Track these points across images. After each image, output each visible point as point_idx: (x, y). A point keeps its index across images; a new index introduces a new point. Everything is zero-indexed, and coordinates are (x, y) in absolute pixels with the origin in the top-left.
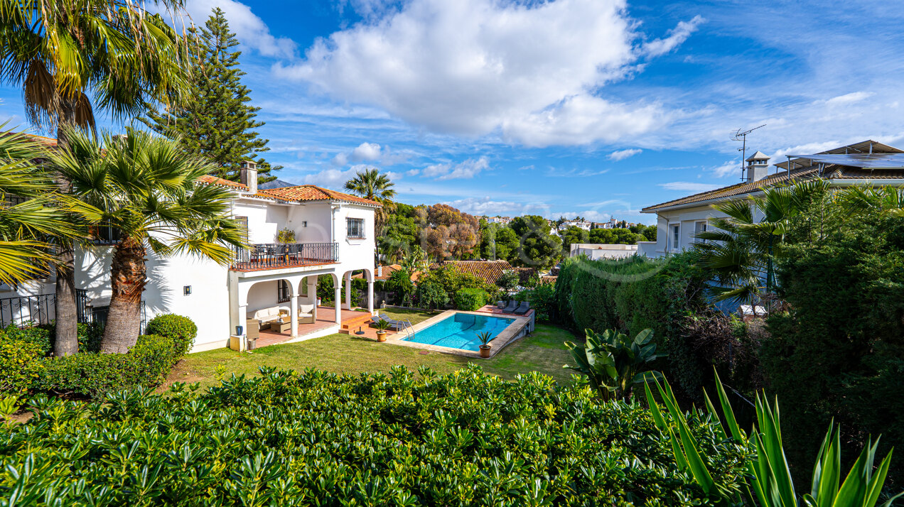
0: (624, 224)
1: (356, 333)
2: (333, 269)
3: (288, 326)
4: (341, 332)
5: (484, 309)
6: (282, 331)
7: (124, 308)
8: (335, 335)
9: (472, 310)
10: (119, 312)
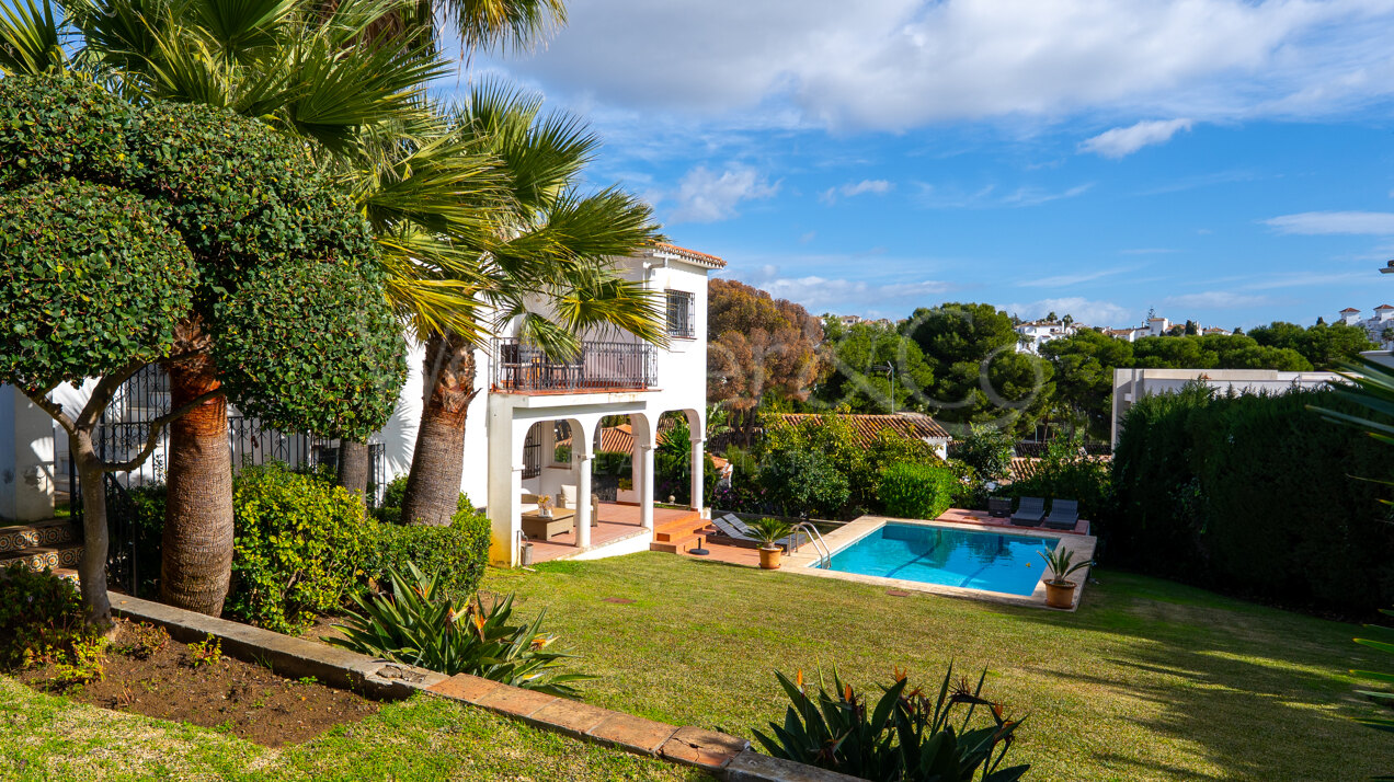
0: (1190, 328)
1: (691, 552)
2: (642, 404)
3: (568, 525)
4: (654, 547)
5: (951, 514)
6: (549, 538)
7: (450, 439)
8: (641, 555)
9: (925, 518)
10: (442, 445)
